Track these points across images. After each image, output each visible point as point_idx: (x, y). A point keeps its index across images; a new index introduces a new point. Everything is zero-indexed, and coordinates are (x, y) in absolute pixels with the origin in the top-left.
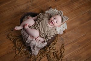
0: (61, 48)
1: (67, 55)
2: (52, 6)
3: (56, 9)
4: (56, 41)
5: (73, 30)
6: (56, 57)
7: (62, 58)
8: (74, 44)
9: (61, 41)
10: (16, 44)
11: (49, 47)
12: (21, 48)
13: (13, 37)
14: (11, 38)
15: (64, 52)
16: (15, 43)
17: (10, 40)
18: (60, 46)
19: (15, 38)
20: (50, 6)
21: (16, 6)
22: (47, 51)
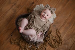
0: (57, 33)
1: (64, 37)
2: (34, 1)
3: (41, 4)
4: (50, 30)
5: (60, 15)
6: (56, 42)
7: (62, 41)
8: (65, 25)
9: (54, 28)
10: (21, 45)
11: (48, 37)
12: (26, 47)
13: (15, 41)
14: (14, 43)
15: (60, 35)
16: (19, 45)
17: (14, 44)
18: (56, 32)
19: (17, 41)
20: (32, 2)
21: (4, 13)
22: (48, 41)
